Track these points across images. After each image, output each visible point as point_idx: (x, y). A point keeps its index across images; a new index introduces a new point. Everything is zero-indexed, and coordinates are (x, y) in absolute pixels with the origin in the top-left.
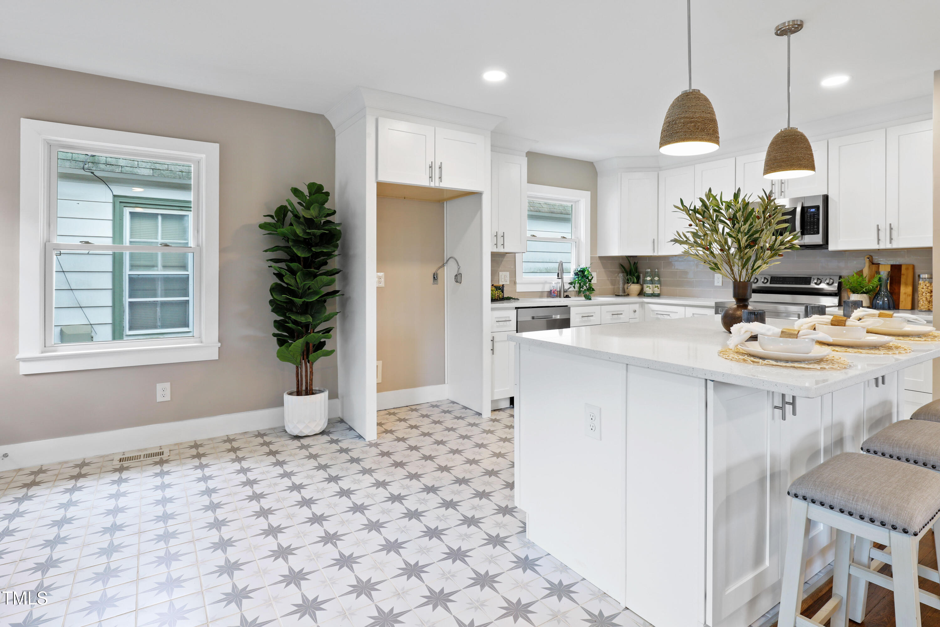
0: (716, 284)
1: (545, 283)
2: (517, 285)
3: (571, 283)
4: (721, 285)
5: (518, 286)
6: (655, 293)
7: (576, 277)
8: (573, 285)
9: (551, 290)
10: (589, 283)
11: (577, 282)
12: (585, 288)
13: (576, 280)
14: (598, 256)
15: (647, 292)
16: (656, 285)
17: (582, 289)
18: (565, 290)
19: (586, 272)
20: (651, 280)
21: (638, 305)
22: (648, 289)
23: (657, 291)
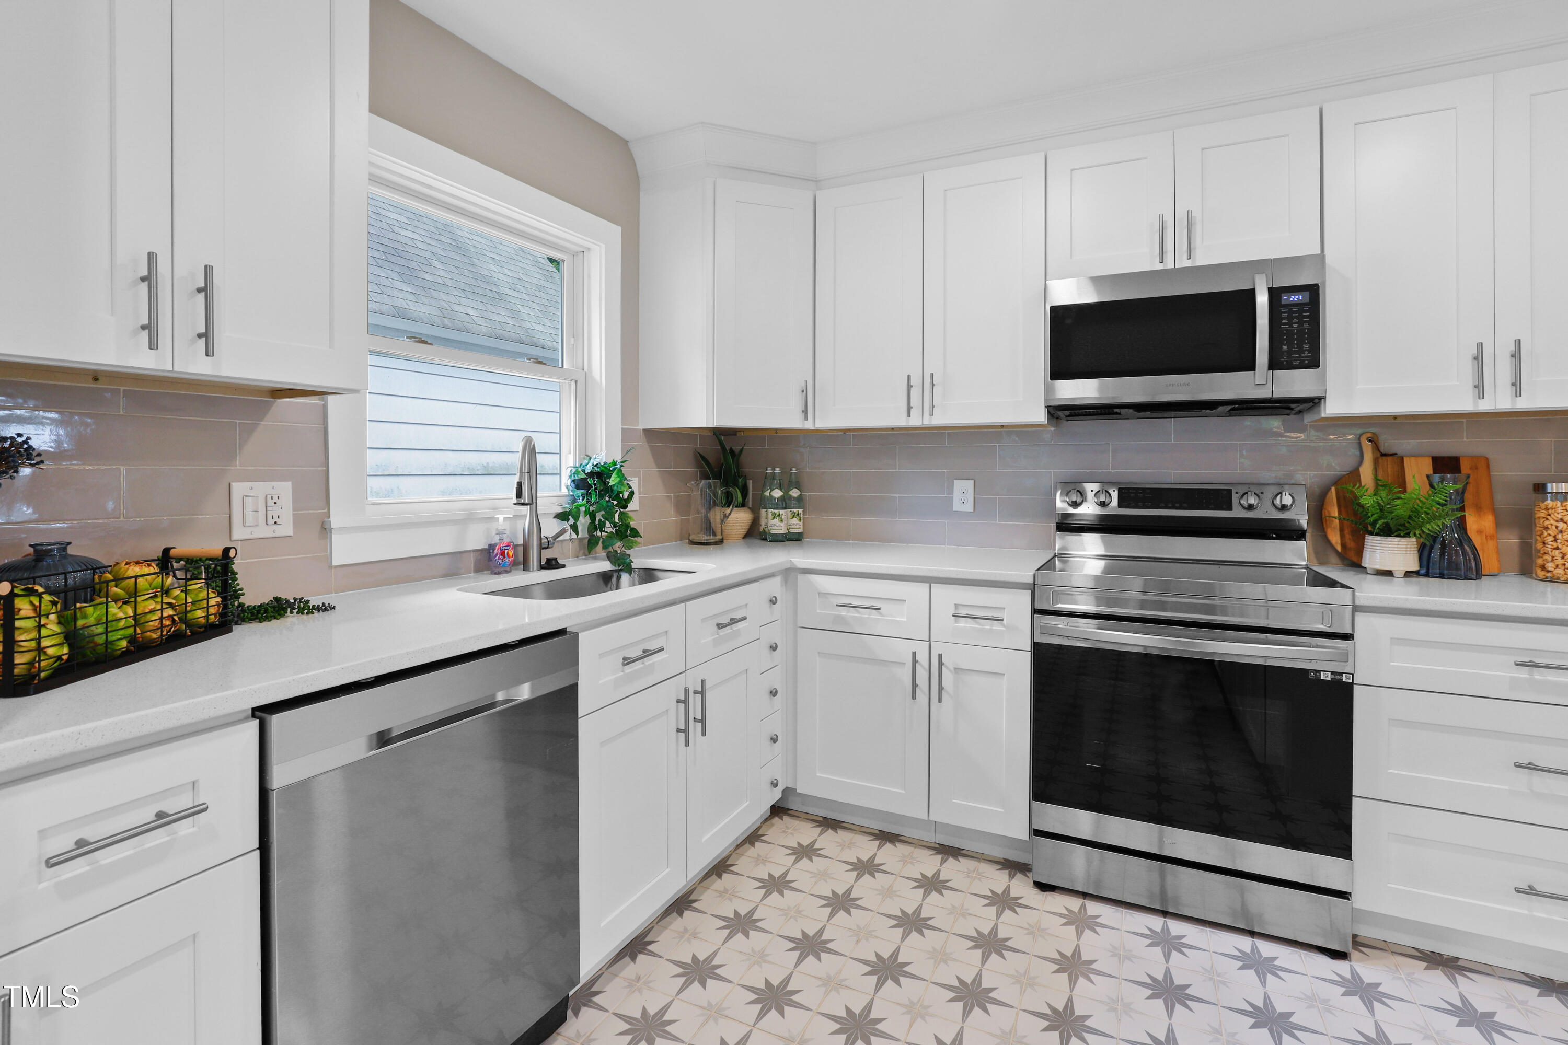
0: (957, 507)
1: (469, 518)
2: (336, 538)
3: (563, 516)
4: (972, 510)
5: (337, 540)
6: (792, 531)
7: (581, 492)
8: (572, 521)
9: (491, 547)
10: (621, 513)
11: (583, 509)
12: (609, 528)
13: (581, 506)
14: (641, 427)
15: (773, 532)
16: (795, 510)
17: (599, 533)
18: (544, 541)
19: (614, 476)
20: (782, 499)
21: (778, 580)
22: (777, 522)
23: (797, 526)
